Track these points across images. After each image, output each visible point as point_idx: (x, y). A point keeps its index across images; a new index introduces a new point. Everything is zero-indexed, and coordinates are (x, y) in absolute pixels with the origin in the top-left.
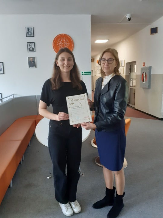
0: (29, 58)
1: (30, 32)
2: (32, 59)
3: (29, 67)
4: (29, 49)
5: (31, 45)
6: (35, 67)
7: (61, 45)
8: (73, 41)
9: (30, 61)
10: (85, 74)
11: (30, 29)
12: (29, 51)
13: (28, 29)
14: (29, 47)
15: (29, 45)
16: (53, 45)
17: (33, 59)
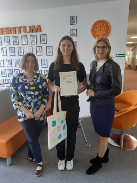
1: (74, 20)
7: (98, 30)
8: (110, 26)
10: (119, 56)
11: (74, 18)
13: (72, 18)
16: (91, 30)
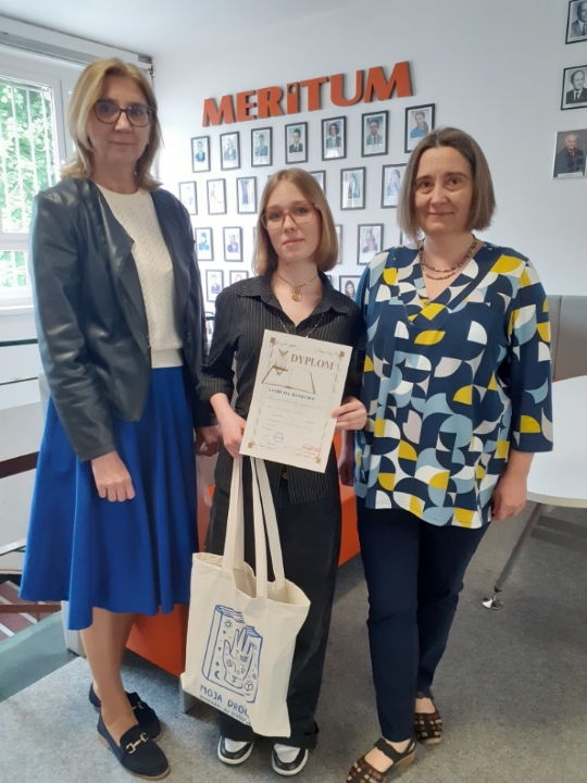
0: (561, 135)
2: (572, 138)
3: (555, 175)
4: (570, 98)
5: (579, 76)
6: (580, 174)
9: (566, 149)
12: (565, 106)
14: (569, 87)
15: (572, 80)
17: (577, 141)
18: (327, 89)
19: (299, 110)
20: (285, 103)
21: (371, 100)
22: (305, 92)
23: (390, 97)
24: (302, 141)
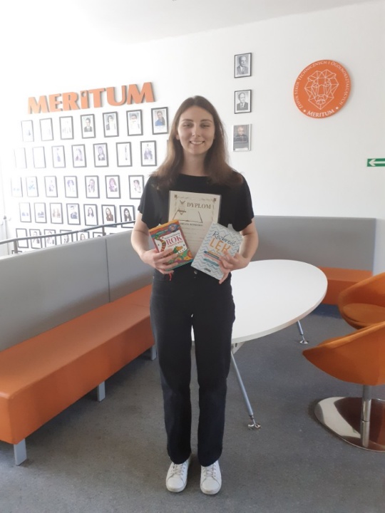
2: (242, 129)
6: (246, 149)
7: (315, 89)
9: (239, 135)
16: (294, 92)
18: (105, 95)
19: (89, 107)
20: (79, 102)
21: (131, 103)
22: (91, 96)
23: (142, 102)
24: (92, 125)
